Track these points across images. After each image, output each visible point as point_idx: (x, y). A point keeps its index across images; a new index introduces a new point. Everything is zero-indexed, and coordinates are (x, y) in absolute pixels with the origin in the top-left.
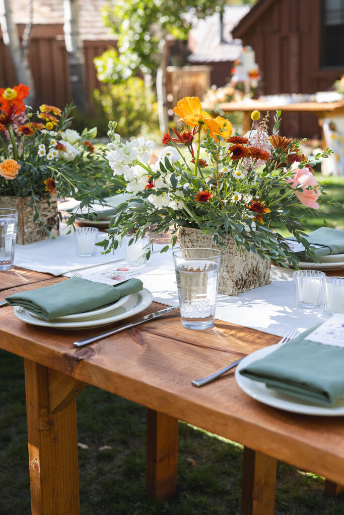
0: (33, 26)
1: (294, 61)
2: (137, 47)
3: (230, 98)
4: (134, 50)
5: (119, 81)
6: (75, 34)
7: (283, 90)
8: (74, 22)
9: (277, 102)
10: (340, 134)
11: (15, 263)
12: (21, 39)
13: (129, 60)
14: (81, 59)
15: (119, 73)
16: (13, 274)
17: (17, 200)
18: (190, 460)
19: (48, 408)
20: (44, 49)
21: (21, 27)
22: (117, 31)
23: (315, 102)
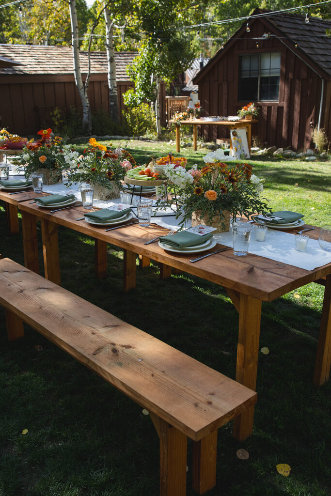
0: (91, 75)
1: (225, 97)
2: (143, 88)
3: (185, 118)
4: (143, 89)
5: (135, 105)
6: (112, 79)
7: (210, 115)
8: (112, 73)
9: (208, 120)
10: (238, 137)
11: (43, 191)
12: (84, 82)
13: (140, 94)
14: (116, 92)
15: (134, 101)
16: (42, 194)
17: (46, 170)
18: (115, 268)
19: (48, 234)
20: (97, 87)
21: (84, 75)
22: (134, 78)
23: (227, 120)
